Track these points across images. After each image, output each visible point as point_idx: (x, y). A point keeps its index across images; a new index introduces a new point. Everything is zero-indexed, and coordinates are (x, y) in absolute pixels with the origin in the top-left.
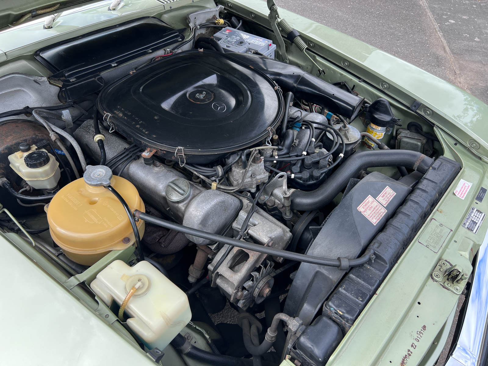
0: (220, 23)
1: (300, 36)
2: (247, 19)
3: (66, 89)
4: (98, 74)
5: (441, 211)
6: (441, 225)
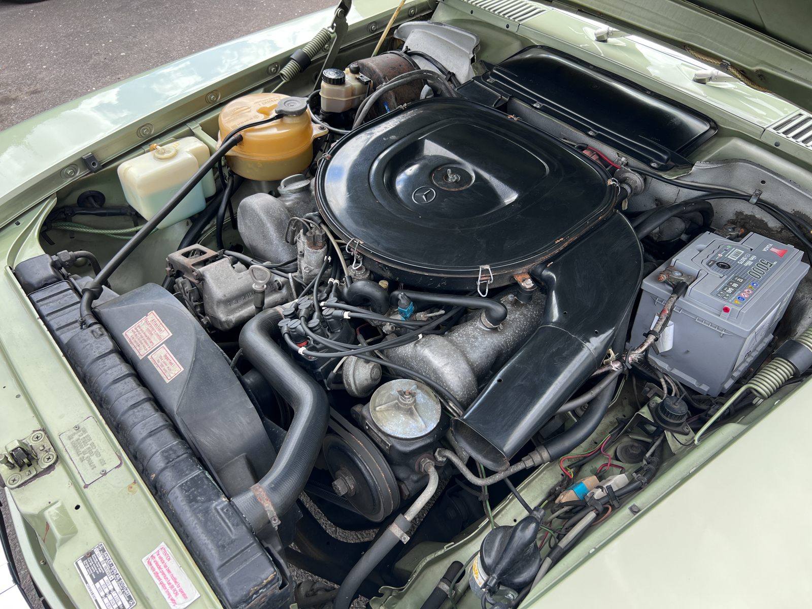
5: (132, 490)
6: (103, 471)
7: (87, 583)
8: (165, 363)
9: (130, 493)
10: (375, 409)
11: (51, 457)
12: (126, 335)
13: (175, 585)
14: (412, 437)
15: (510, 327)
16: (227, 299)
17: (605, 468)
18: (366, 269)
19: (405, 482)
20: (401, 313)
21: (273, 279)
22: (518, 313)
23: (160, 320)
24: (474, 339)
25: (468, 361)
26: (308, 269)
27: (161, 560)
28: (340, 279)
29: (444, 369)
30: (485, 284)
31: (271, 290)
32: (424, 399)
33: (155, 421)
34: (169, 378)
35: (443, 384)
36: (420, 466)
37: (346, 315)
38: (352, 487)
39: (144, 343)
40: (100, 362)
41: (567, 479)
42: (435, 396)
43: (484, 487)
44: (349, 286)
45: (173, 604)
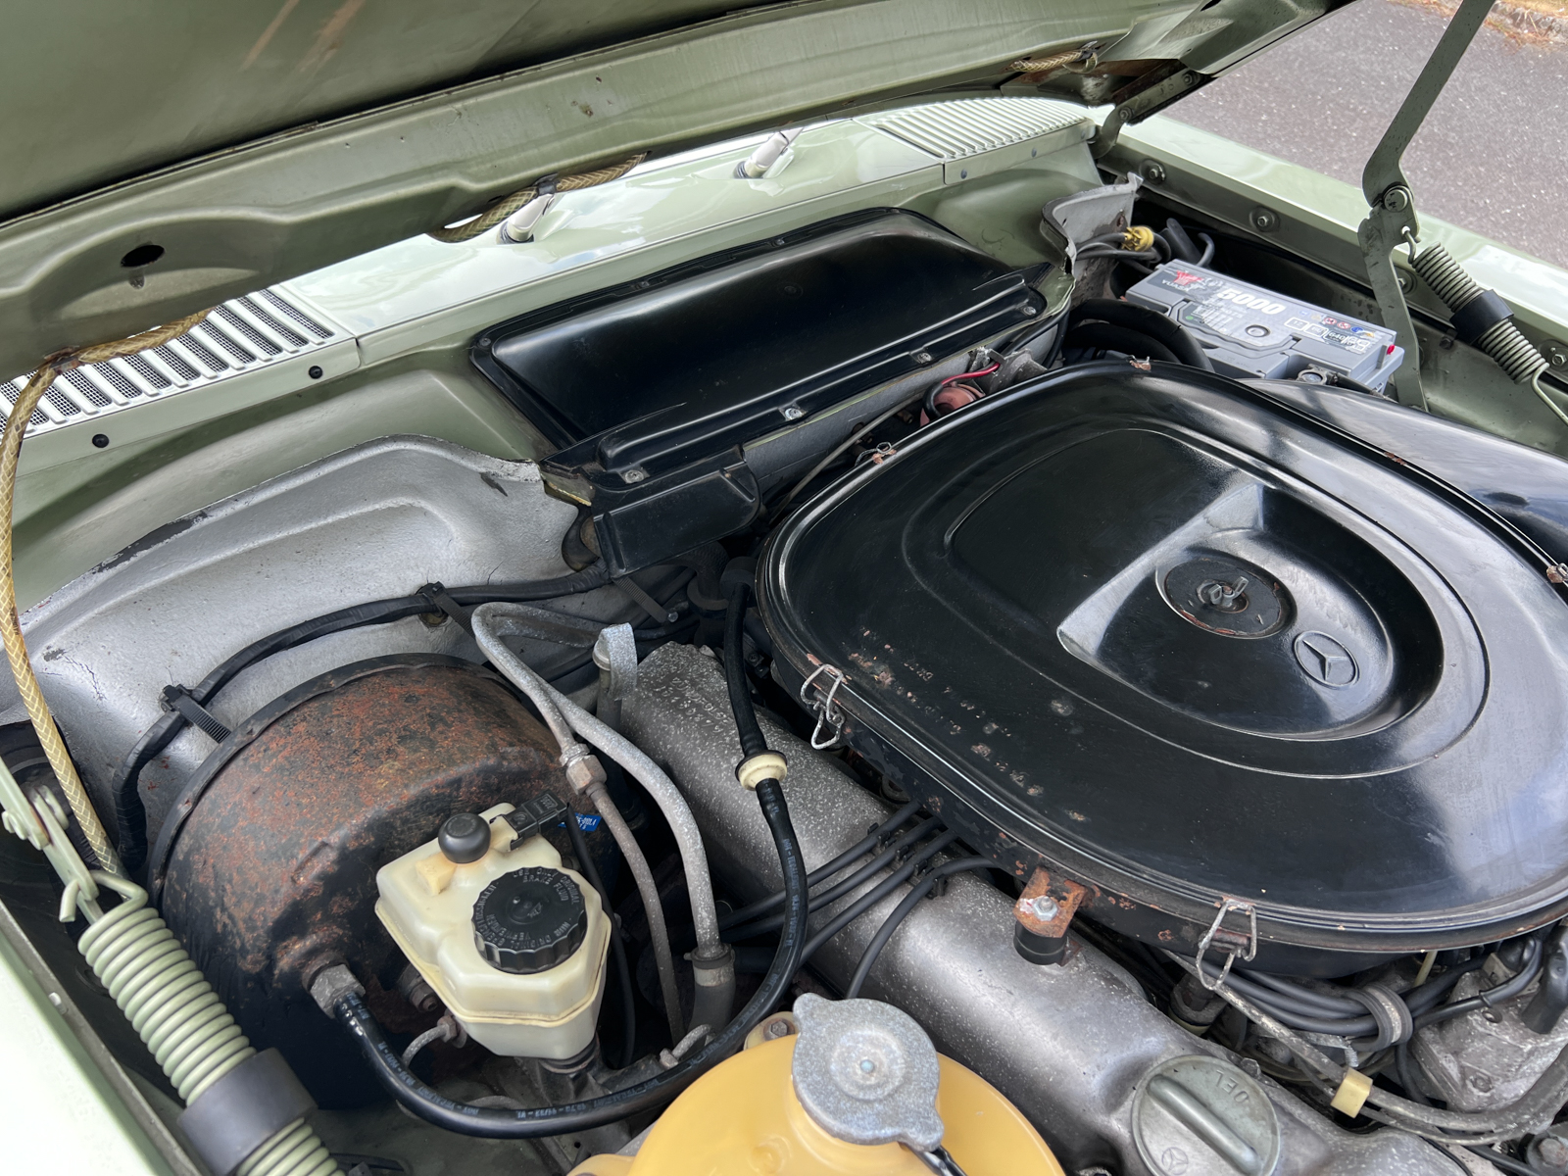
0: (1142, 242)
1: (1511, 318)
2: (1232, 232)
3: (607, 516)
4: (734, 453)
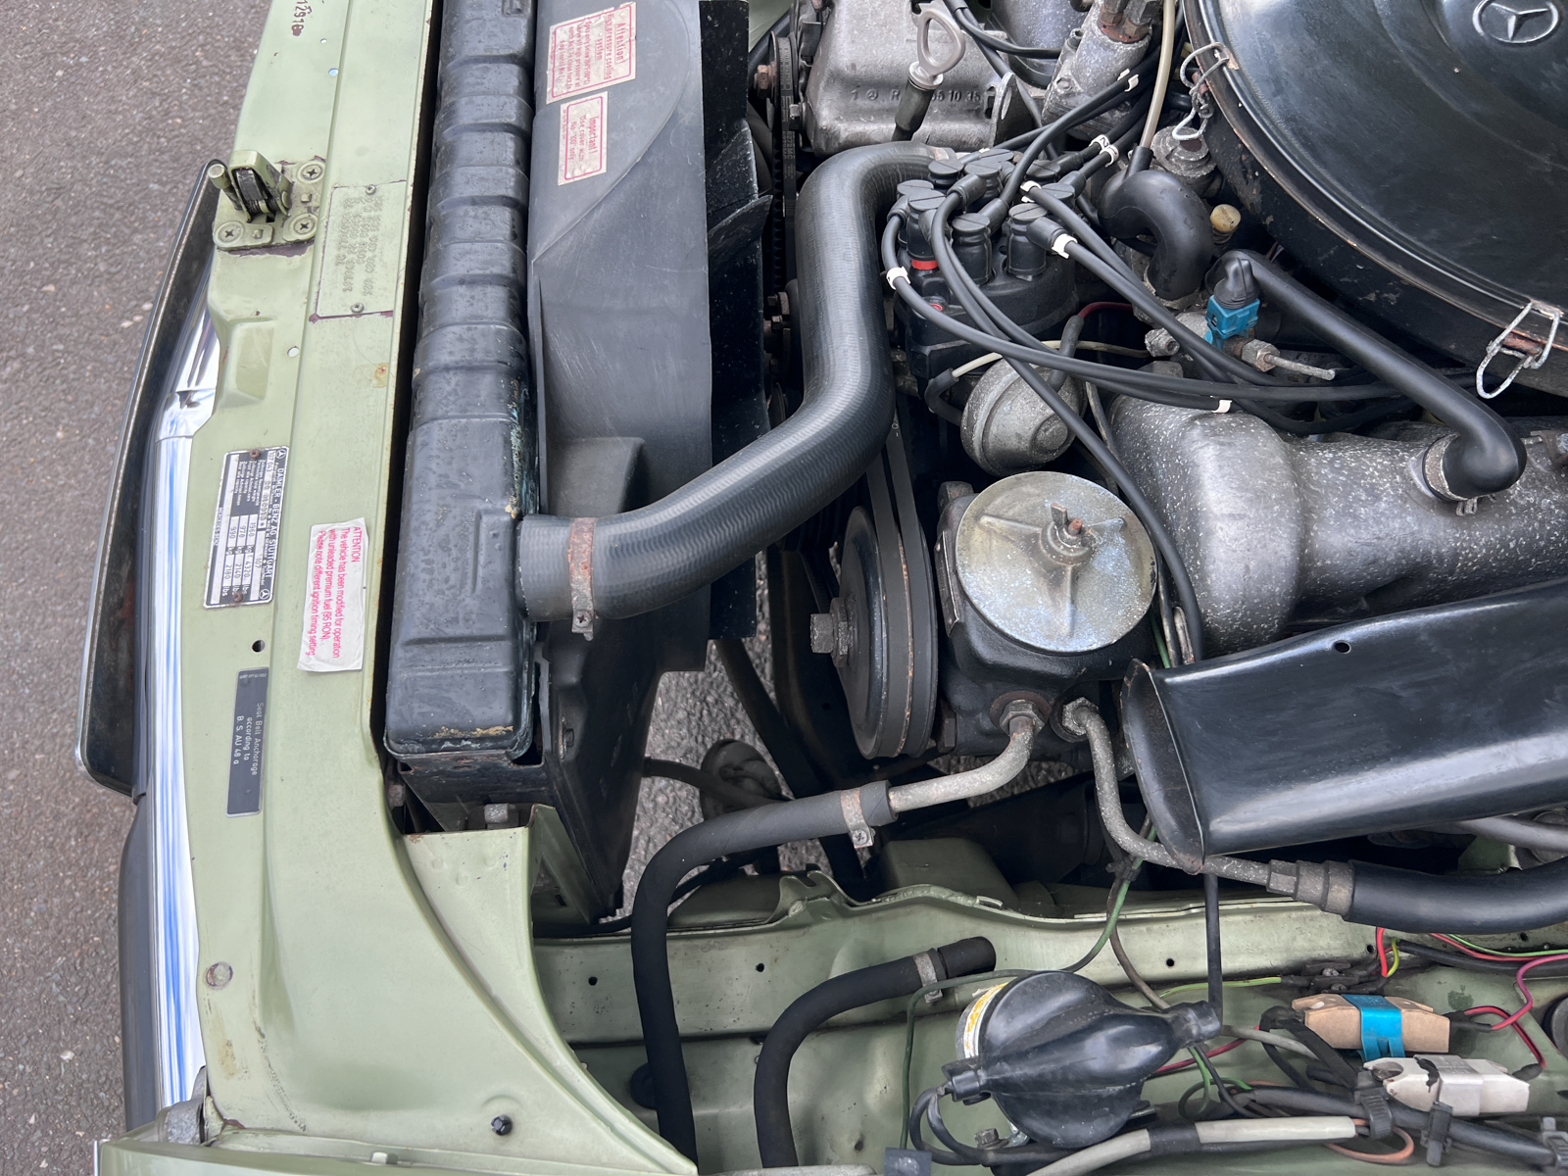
5: (382, 376)
6: (357, 307)
7: (221, 505)
8: (582, 135)
9: (375, 382)
10: (977, 518)
11: (310, 226)
12: (555, 33)
13: (333, 617)
14: (1017, 637)
15: (1498, 521)
16: (853, 79)
17: (1495, 1020)
18: (1209, 157)
19: (960, 718)
20: (1212, 317)
21: (988, 81)
22: (1557, 497)
23: (634, 31)
24: (1368, 495)
25: (1303, 543)
26: (1066, 84)
27: (342, 551)
28: (1123, 152)
29: (1219, 524)
30: (1516, 361)
31: (971, 107)
32: (1118, 565)
33: (489, 258)
34: (568, 176)
35: (1195, 559)
36: (1003, 710)
37: (1061, 244)
38: (844, 650)
39: (573, 68)
40: (477, 69)
41: (1372, 968)
42: (1153, 575)
43: (1135, 858)
44: (1130, 174)
45: (308, 650)
